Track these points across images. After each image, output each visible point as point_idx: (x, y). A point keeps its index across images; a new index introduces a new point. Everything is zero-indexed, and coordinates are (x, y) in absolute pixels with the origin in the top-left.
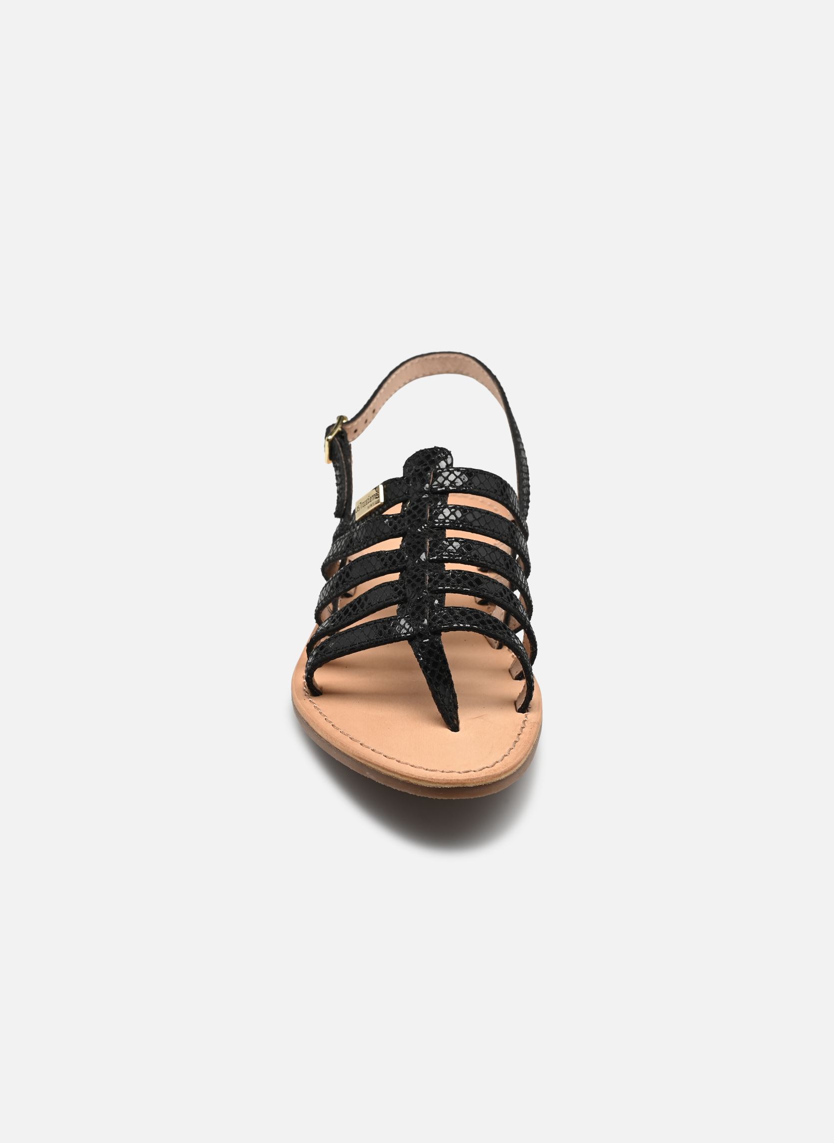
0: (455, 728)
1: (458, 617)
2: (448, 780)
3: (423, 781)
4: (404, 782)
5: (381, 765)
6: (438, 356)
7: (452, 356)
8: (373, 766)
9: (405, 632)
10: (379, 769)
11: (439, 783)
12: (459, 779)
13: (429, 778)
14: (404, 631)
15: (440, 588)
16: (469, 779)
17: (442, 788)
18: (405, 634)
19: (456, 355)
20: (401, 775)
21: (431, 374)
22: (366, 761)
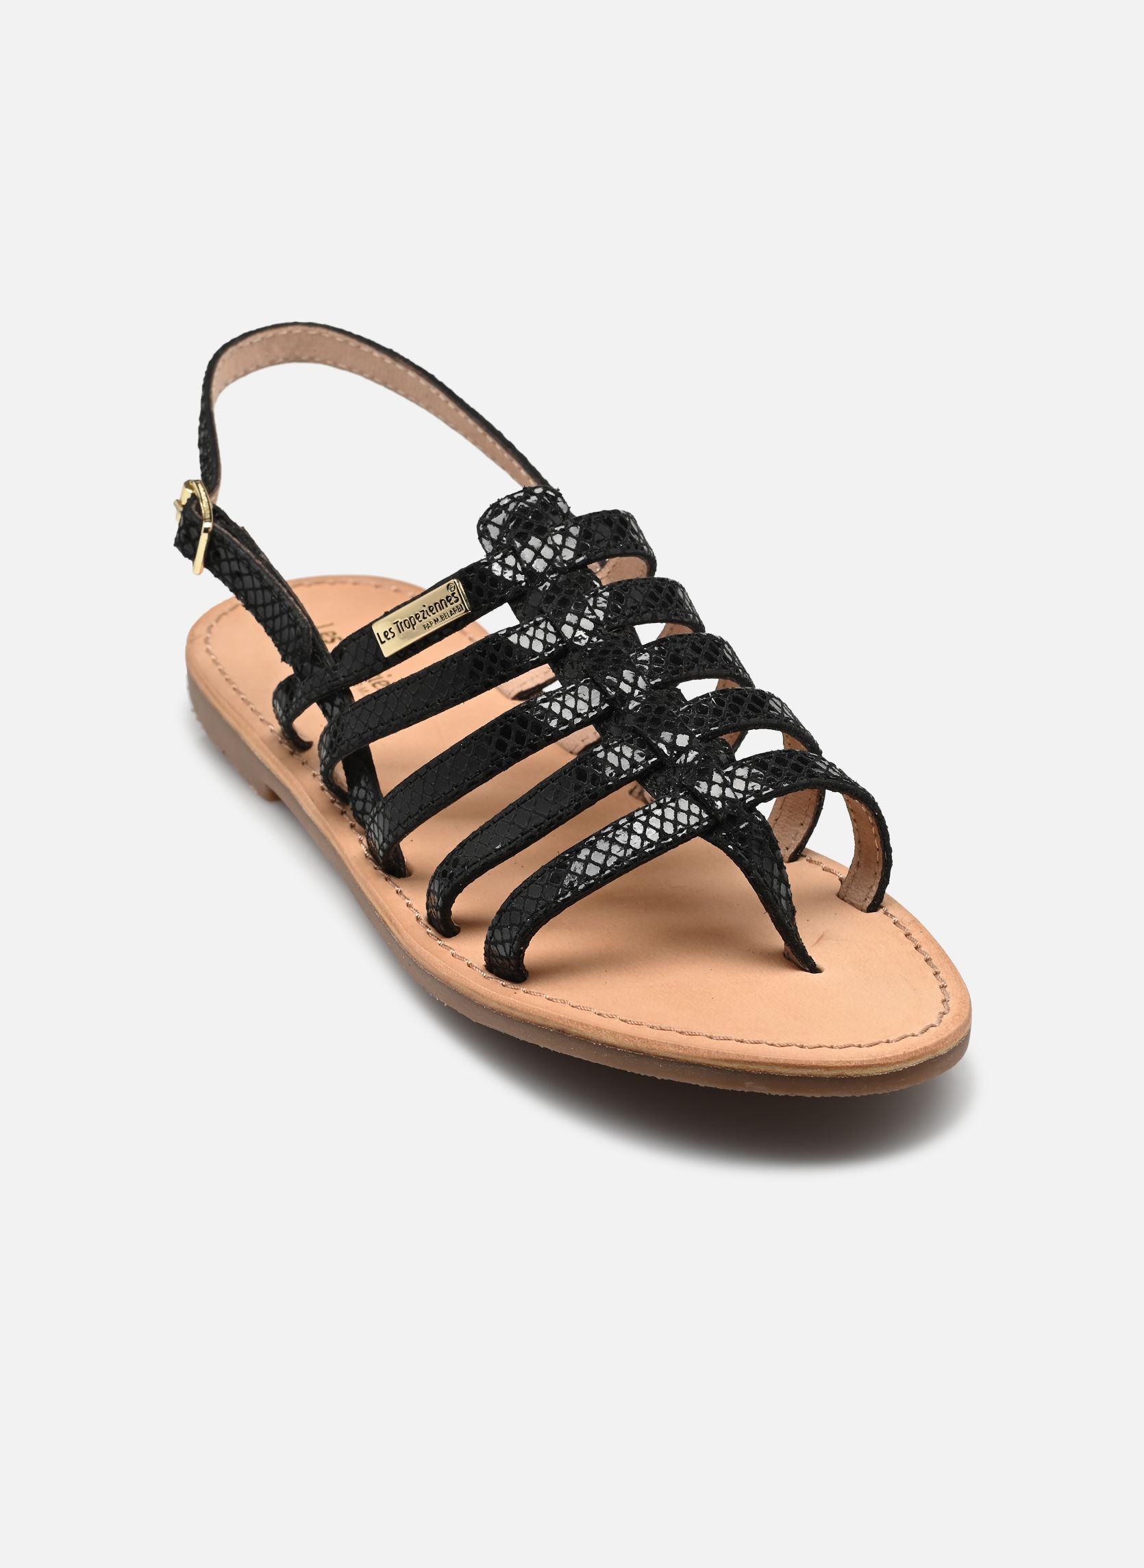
0: (814, 969)
1: (778, 770)
2: (911, 1053)
3: (871, 1066)
4: (833, 1079)
5: (781, 1062)
6: (259, 336)
7: (284, 331)
8: (763, 1068)
9: (697, 820)
10: (778, 1070)
11: (898, 1062)
12: (927, 1044)
13: (880, 1060)
14: (693, 820)
15: (712, 729)
16: (939, 1042)
17: (904, 1069)
18: (697, 824)
19: (290, 328)
20: (827, 1068)
21: (246, 373)
22: (745, 1062)
